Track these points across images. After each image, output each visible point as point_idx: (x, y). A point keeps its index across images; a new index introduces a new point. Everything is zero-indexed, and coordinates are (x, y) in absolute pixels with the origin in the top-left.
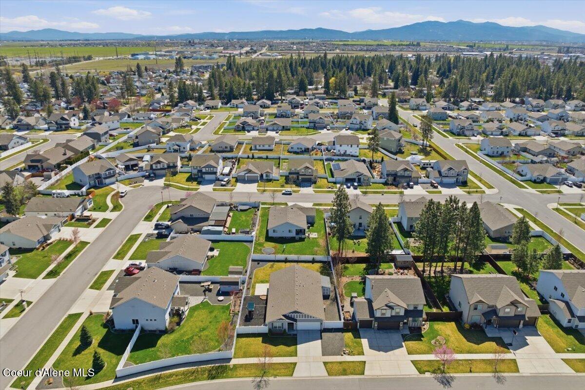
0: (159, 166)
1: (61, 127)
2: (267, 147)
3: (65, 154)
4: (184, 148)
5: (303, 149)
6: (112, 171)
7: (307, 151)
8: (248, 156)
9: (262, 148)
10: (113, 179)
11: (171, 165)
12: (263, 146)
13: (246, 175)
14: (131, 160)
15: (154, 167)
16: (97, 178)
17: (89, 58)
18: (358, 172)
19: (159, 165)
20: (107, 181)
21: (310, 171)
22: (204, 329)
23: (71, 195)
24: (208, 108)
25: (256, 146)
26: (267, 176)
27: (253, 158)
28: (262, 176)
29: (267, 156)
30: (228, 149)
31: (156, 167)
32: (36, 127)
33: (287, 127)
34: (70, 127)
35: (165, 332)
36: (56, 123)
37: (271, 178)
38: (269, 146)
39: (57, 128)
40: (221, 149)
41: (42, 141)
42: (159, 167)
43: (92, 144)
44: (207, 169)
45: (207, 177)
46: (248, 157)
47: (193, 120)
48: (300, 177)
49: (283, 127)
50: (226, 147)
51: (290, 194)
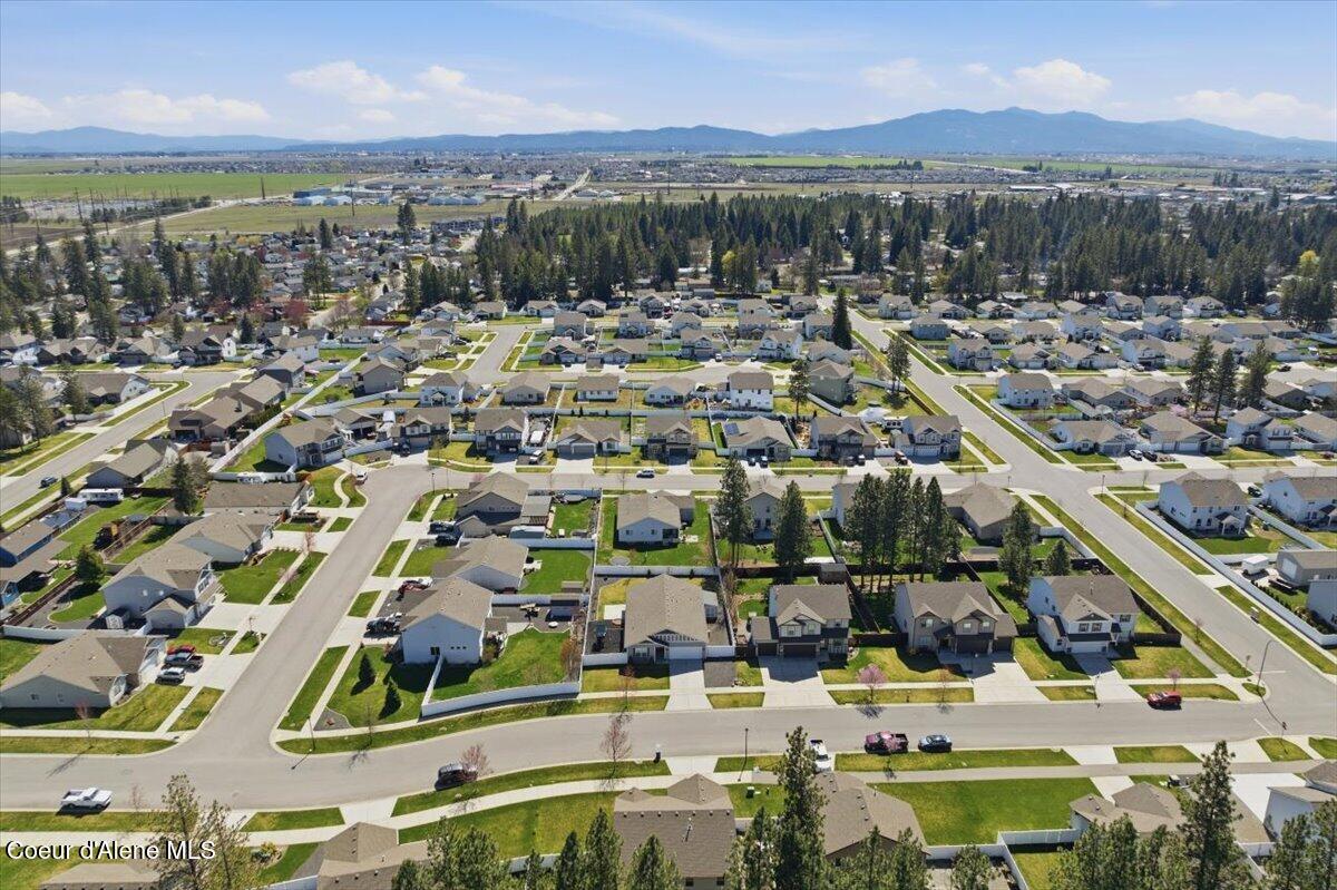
0: (417, 431)
1: (205, 358)
2: (605, 395)
3: (238, 410)
4: (453, 398)
5: (672, 398)
6: (336, 440)
7: (678, 401)
8: (573, 412)
9: (596, 396)
10: (337, 454)
11: (438, 428)
12: (598, 393)
13: (574, 444)
14: (363, 419)
15: (408, 432)
16: (310, 452)
17: (204, 202)
18: (768, 438)
19: (416, 428)
20: (329, 457)
21: (685, 436)
23: (270, 481)
24: (482, 317)
25: (584, 393)
26: (609, 446)
27: (581, 414)
28: (600, 445)
29: (606, 412)
30: (535, 399)
31: (412, 432)
32: (155, 359)
33: (640, 355)
34: (224, 358)
35: (478, 665)
36: (196, 350)
37: (616, 449)
38: (609, 393)
39: (198, 359)
40: (520, 399)
41: (176, 385)
42: (417, 433)
43: (280, 390)
44: (504, 434)
46: (573, 414)
47: (457, 343)
48: (668, 448)
49: (634, 356)
50: (530, 396)
51: (652, 476)
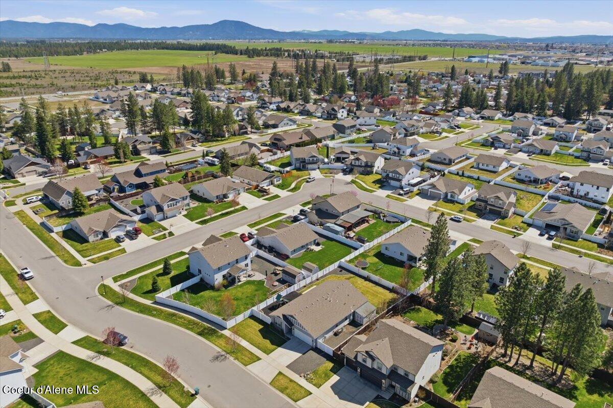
0: (357, 163)
1: (330, 117)
2: (491, 168)
3: (301, 138)
4: (404, 152)
5: (532, 179)
6: (315, 159)
7: (536, 181)
8: (458, 173)
9: (485, 167)
10: (315, 166)
11: (369, 164)
12: (487, 166)
13: (430, 190)
14: (343, 153)
15: (353, 163)
16: (301, 162)
17: (425, 58)
18: (564, 219)
19: (357, 162)
20: (310, 166)
21: (501, 202)
22: (237, 299)
23: (275, 171)
24: (482, 118)
25: (478, 164)
26: (452, 196)
27: (463, 175)
28: (446, 194)
29: (478, 177)
30: (447, 161)
31: (355, 163)
32: (314, 114)
33: (547, 151)
34: (337, 118)
35: (212, 288)
36: (328, 112)
37: (456, 199)
38: (494, 167)
39: (328, 117)
40: (439, 160)
41: (307, 125)
42: (357, 164)
43: (332, 133)
44: (394, 175)
45: (393, 183)
46: (458, 174)
47: (452, 128)
48: (489, 207)
49: (542, 150)
50: (445, 159)
51: (459, 221)
